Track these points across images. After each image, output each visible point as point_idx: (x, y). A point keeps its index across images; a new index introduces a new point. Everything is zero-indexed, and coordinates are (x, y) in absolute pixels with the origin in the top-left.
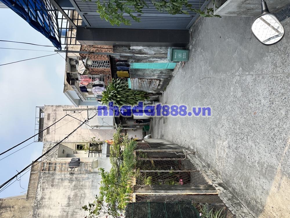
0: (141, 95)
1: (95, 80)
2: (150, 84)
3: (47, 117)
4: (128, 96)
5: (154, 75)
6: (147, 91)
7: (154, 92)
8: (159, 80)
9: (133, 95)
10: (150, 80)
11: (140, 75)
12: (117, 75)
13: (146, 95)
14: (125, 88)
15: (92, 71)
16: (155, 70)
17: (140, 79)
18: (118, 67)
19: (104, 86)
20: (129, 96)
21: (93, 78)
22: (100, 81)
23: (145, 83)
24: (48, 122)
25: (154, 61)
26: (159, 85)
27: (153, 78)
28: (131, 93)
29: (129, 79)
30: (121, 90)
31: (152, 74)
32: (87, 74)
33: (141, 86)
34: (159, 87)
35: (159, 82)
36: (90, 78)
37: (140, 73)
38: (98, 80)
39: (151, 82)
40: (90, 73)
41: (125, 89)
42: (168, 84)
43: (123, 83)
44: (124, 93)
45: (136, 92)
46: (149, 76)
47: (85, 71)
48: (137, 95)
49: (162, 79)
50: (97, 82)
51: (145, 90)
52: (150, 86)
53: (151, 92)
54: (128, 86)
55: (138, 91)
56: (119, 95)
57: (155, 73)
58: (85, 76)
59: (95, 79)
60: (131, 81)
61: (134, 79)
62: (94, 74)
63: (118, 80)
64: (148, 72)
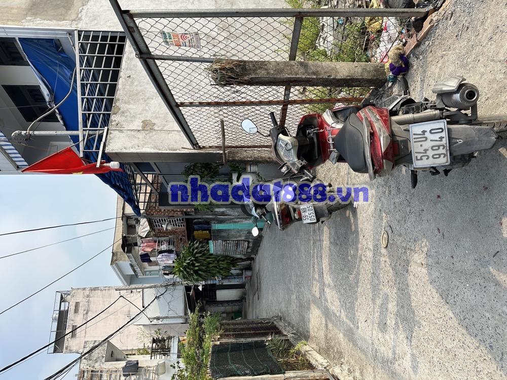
0: (226, 261)
1: (162, 245)
2: (237, 246)
3: (74, 308)
4: (209, 263)
5: (240, 236)
6: (235, 256)
7: (243, 257)
8: (248, 241)
9: (216, 262)
10: (237, 242)
11: (224, 237)
12: (194, 236)
13: (233, 262)
14: (206, 253)
15: (159, 233)
16: (241, 230)
17: (225, 241)
18: (195, 226)
19: (175, 252)
20: (211, 263)
21: (159, 242)
22: (169, 245)
23: (231, 246)
24: (75, 317)
25: (239, 221)
26: (248, 247)
27: (240, 239)
28: (213, 259)
29: (211, 242)
30: (200, 256)
31: (238, 234)
32: (152, 237)
33: (226, 249)
34: (249, 250)
35: (248, 244)
36: (155, 242)
37: (223, 234)
38: (166, 244)
39: (237, 244)
40: (155, 235)
41: (205, 255)
42: (259, 246)
43: (202, 247)
44: (204, 260)
45: (220, 257)
46: (235, 237)
47: (148, 233)
48: (220, 262)
49: (250, 240)
50: (164, 247)
51: (231, 254)
52: (237, 249)
53: (239, 256)
54: (209, 250)
55: (223, 256)
56: (197, 263)
57: (242, 233)
58: (149, 240)
59: (163, 243)
60: (213, 244)
61: (217, 242)
62: (161, 237)
63: (197, 243)
64: (233, 233)
